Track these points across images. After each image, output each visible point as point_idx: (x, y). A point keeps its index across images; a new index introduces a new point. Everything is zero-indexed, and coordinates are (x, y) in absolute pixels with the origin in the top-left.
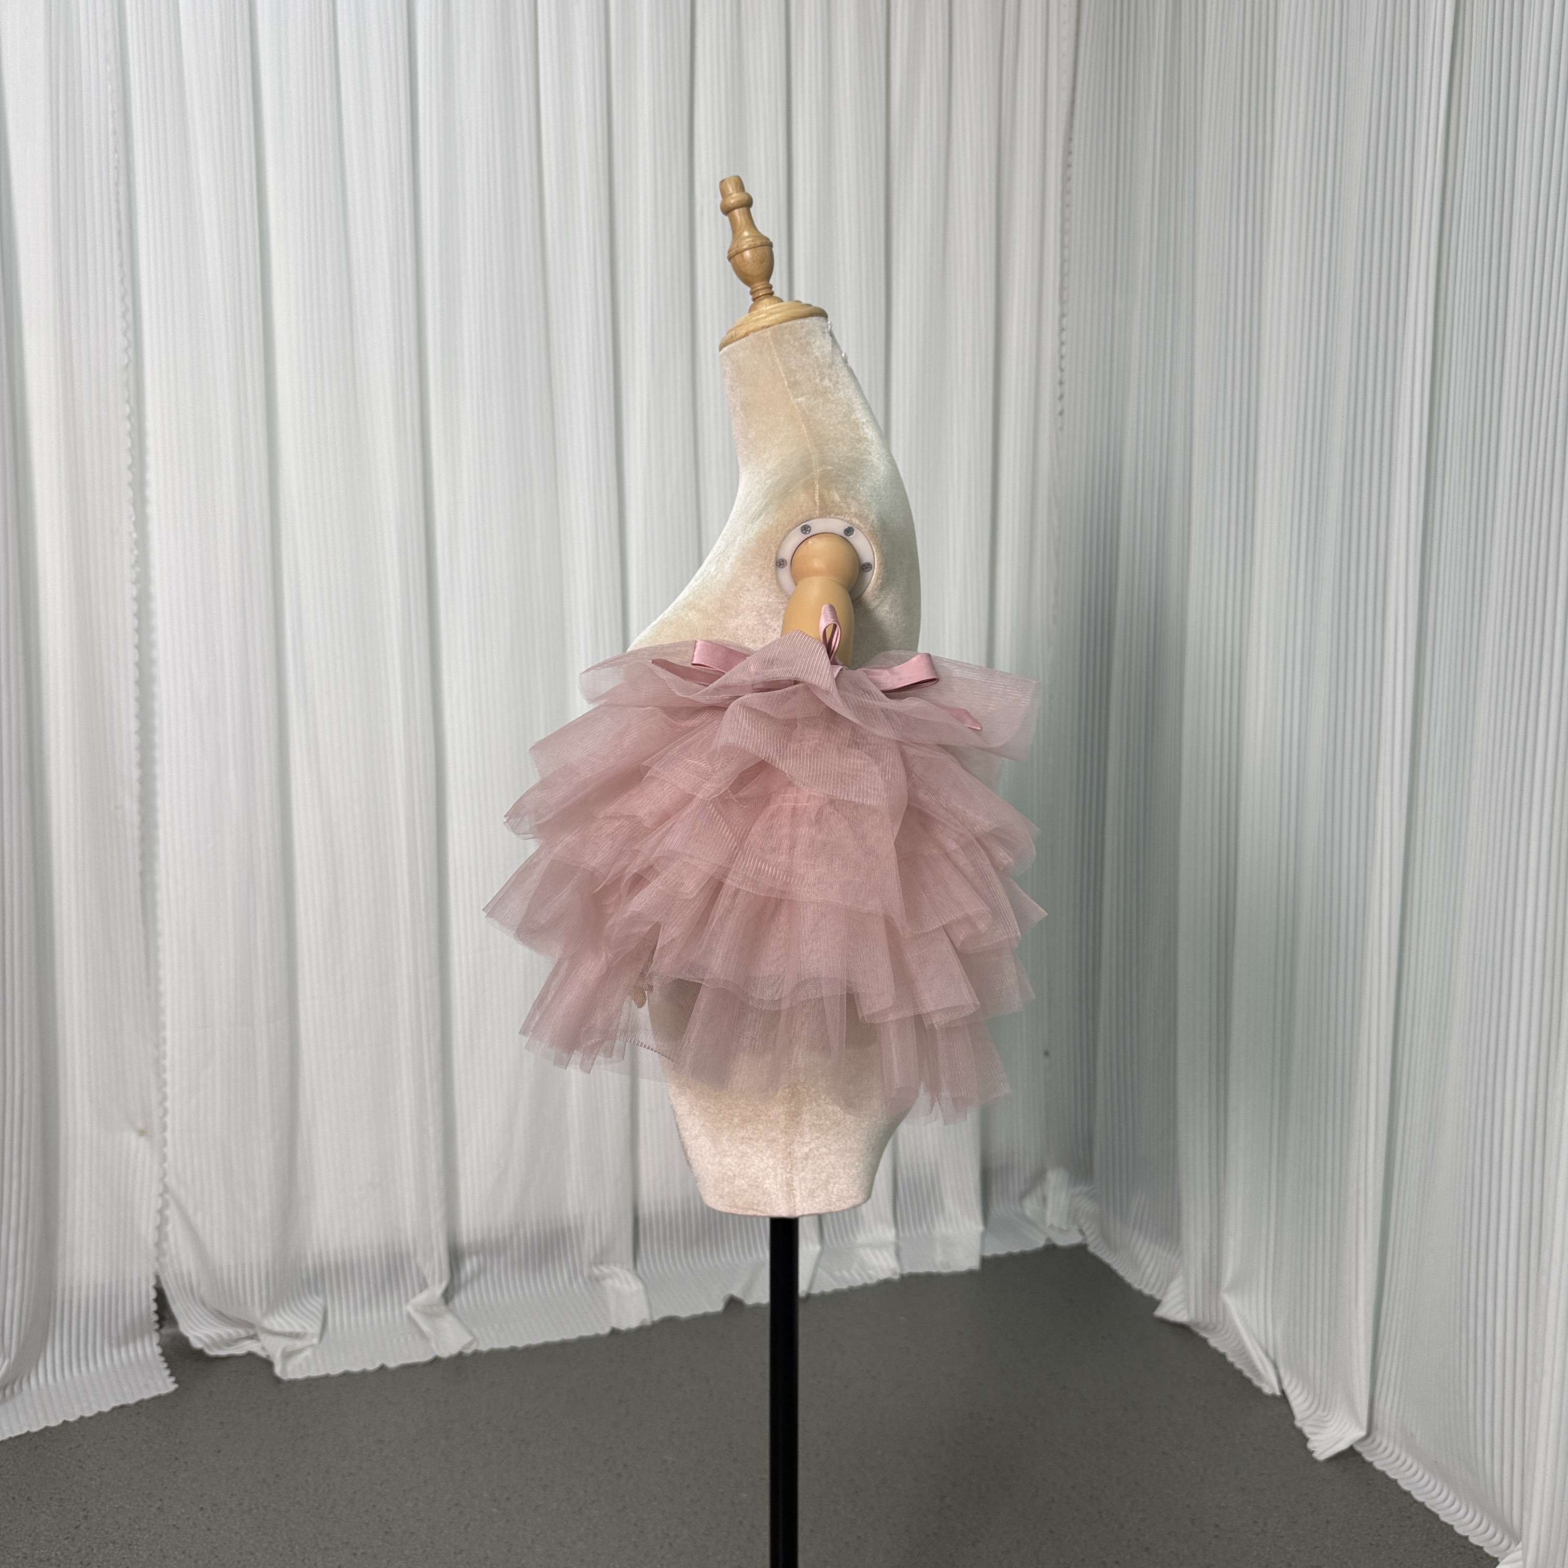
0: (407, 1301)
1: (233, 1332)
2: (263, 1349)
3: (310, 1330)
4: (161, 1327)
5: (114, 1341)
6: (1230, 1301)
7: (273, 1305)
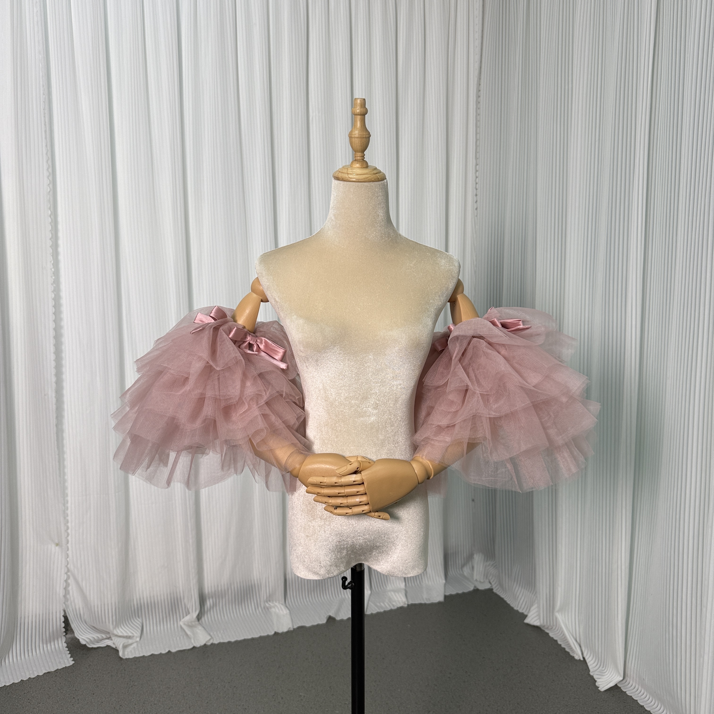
0: (180, 620)
1: (99, 636)
2: (114, 644)
3: (135, 635)
4: (66, 634)
5: (44, 641)
6: (559, 616)
7: (118, 623)
